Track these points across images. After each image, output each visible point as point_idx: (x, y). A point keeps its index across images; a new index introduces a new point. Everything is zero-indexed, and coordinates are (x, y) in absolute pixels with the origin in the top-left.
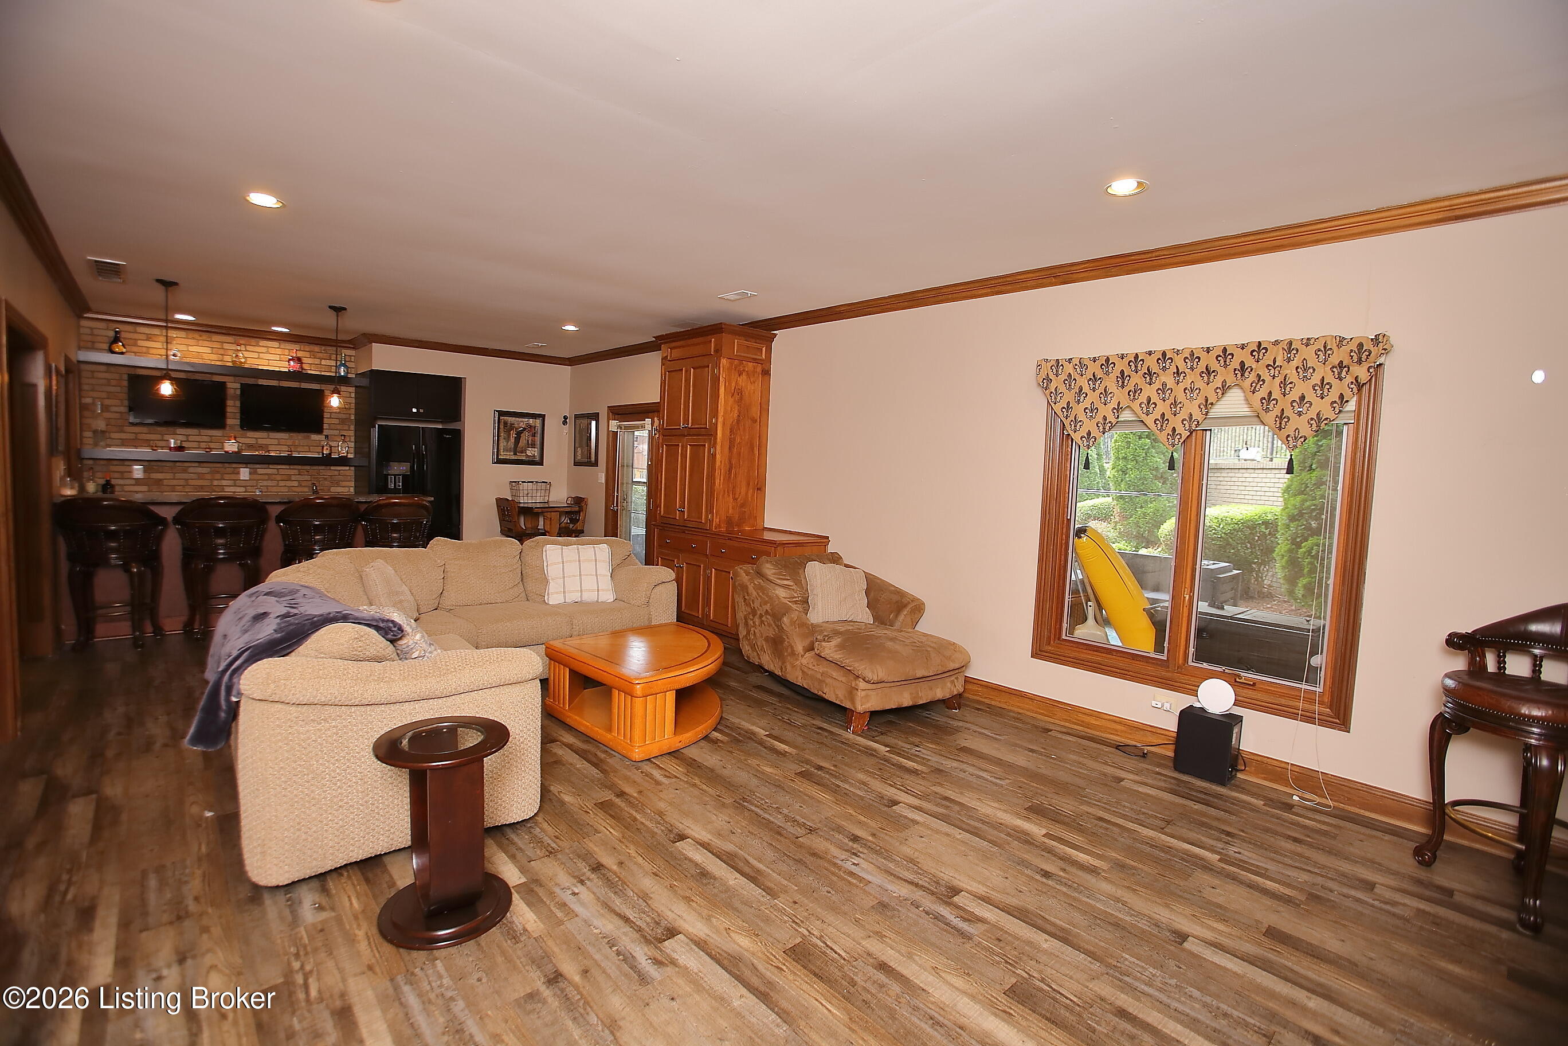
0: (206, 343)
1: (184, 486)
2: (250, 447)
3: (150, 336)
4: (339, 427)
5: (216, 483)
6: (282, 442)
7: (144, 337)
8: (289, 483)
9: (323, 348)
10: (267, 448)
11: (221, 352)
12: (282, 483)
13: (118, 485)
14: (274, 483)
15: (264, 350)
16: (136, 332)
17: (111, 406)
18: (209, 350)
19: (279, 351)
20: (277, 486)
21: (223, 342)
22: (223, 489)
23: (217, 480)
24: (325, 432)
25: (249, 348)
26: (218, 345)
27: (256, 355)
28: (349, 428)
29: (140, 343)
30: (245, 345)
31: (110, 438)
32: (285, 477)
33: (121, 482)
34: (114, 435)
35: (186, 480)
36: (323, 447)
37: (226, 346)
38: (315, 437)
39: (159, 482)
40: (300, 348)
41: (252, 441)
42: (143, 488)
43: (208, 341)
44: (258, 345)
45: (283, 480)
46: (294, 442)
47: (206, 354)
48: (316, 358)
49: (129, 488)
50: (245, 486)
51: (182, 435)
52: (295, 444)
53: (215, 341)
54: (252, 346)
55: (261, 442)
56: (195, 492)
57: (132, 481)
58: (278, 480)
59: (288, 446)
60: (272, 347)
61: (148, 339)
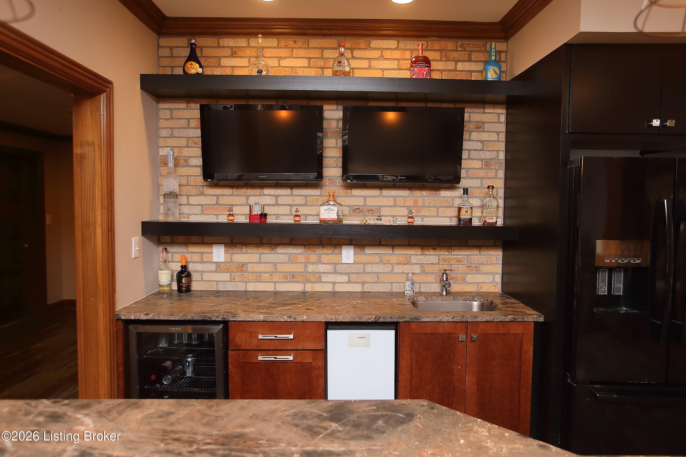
0: (302, 53)
1: (271, 274)
2: (356, 210)
3: (234, 50)
4: (481, 173)
5: (311, 268)
6: (400, 201)
7: (228, 52)
8: (407, 269)
9: (459, 43)
10: (379, 210)
11: (320, 63)
12: (398, 269)
13: (196, 271)
14: (388, 268)
15: (376, 54)
16: (219, 47)
17: (191, 157)
18: (305, 63)
19: (397, 54)
20: (392, 272)
21: (323, 49)
22: (320, 277)
23: (313, 263)
24: (464, 183)
25: (357, 53)
26: (315, 54)
27: (365, 64)
28: (497, 173)
29: (224, 62)
30: (352, 50)
31: (188, 204)
32: (402, 259)
33: (199, 267)
34: (193, 200)
35: (275, 264)
36: (460, 209)
37: (328, 54)
38: (444, 193)
39: (242, 267)
40: (429, 44)
41: (358, 202)
42: (226, 276)
43: (304, 48)
44: (368, 48)
45: (400, 264)
46: (416, 202)
47: (301, 69)
48: (449, 61)
49: (206, 277)
50: (348, 274)
51: (271, 195)
52: (417, 204)
53: (313, 48)
54: (360, 49)
55: (371, 202)
56: (286, 282)
57: (213, 267)
58: (393, 264)
59: (408, 207)
60: (387, 49)
61: (233, 55)
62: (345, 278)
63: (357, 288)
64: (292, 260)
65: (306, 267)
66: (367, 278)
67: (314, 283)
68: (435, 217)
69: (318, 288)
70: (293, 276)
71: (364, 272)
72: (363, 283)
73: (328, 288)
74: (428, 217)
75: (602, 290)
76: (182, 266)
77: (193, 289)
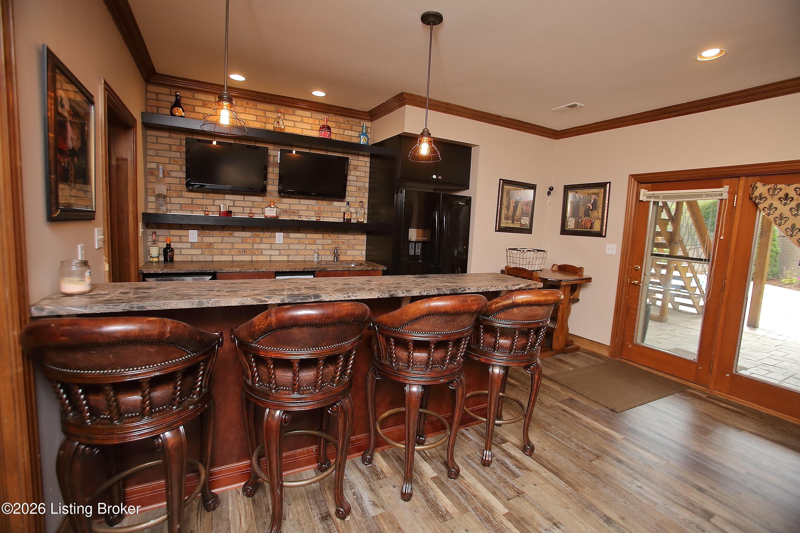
0: (252, 111)
1: (230, 250)
2: (285, 212)
3: (205, 102)
4: (356, 194)
5: (256, 246)
6: (310, 208)
7: (201, 103)
8: (314, 247)
9: (346, 119)
10: (298, 213)
11: (264, 120)
12: (309, 247)
13: (176, 248)
14: (303, 247)
15: (298, 119)
16: (193, 98)
17: (172, 171)
18: (254, 118)
19: (311, 121)
20: (305, 249)
21: (266, 111)
22: (262, 252)
23: (257, 243)
24: (348, 199)
25: (287, 117)
26: (261, 113)
27: (292, 124)
28: (364, 194)
29: (198, 109)
30: (284, 114)
31: (170, 203)
32: (311, 241)
33: (179, 245)
34: (173, 200)
35: (233, 244)
36: (344, 213)
37: (268, 114)
38: (336, 204)
39: (210, 245)
40: (330, 117)
41: (286, 207)
42: (199, 252)
43: (253, 109)
44: (294, 114)
45: (309, 244)
46: (319, 208)
47: (252, 122)
48: (340, 129)
49: (184, 252)
50: (279, 250)
51: (230, 200)
52: (320, 210)
53: (259, 109)
54: (289, 114)
55: (293, 207)
56: (240, 255)
57: (189, 245)
58: (306, 244)
59: (315, 211)
60: (305, 117)
61: (204, 106)
62: (277, 252)
63: (285, 258)
64: (244, 241)
65: (253, 246)
66: (290, 252)
67: (258, 255)
68: (330, 217)
69: (261, 258)
70: (245, 251)
71: (289, 249)
72: (288, 255)
73: (267, 258)
74: (326, 217)
76: (167, 245)
77: (174, 260)
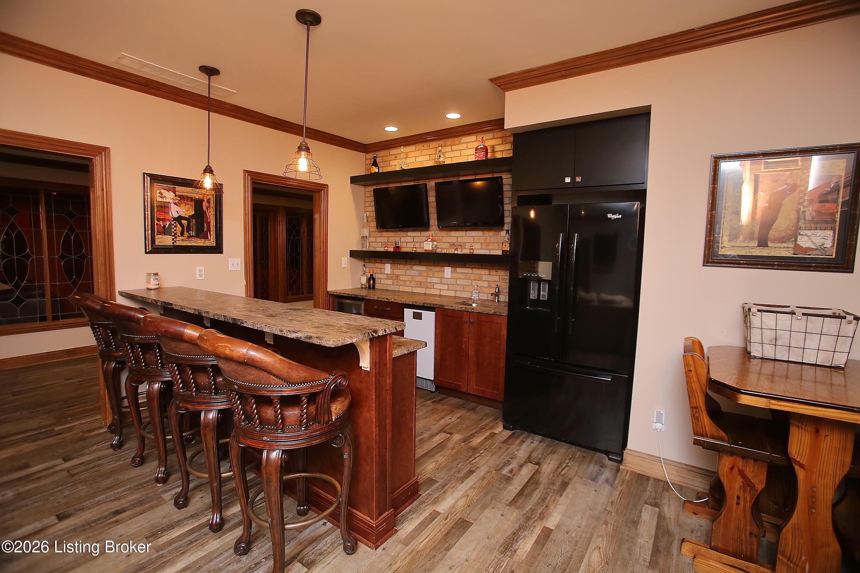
0: (426, 152)
1: (410, 281)
5: (429, 280)
6: (477, 240)
8: (480, 283)
12: (474, 283)
13: (378, 278)
15: (464, 146)
18: (427, 158)
20: (471, 285)
22: (434, 286)
23: (430, 277)
25: (454, 148)
26: (433, 151)
27: (458, 153)
29: (391, 163)
30: (451, 146)
31: (376, 242)
32: (477, 277)
33: (379, 276)
34: (378, 239)
35: (412, 276)
39: (397, 277)
40: (495, 134)
41: (453, 240)
42: (390, 282)
43: (428, 149)
44: (460, 143)
45: (475, 280)
46: (486, 239)
47: (426, 162)
48: (507, 143)
49: (383, 281)
50: (448, 284)
51: (411, 237)
53: (432, 148)
54: (456, 145)
55: (461, 240)
56: (417, 287)
57: (385, 276)
58: (472, 280)
59: (481, 243)
60: (470, 142)
61: (396, 158)
62: (446, 287)
63: (452, 294)
64: (420, 274)
65: (427, 279)
66: (458, 288)
67: (431, 288)
68: (497, 250)
69: (432, 292)
70: (421, 284)
71: (456, 284)
72: (456, 291)
73: (437, 292)
74: (493, 249)
75: (533, 295)
76: (371, 275)
77: (376, 288)
